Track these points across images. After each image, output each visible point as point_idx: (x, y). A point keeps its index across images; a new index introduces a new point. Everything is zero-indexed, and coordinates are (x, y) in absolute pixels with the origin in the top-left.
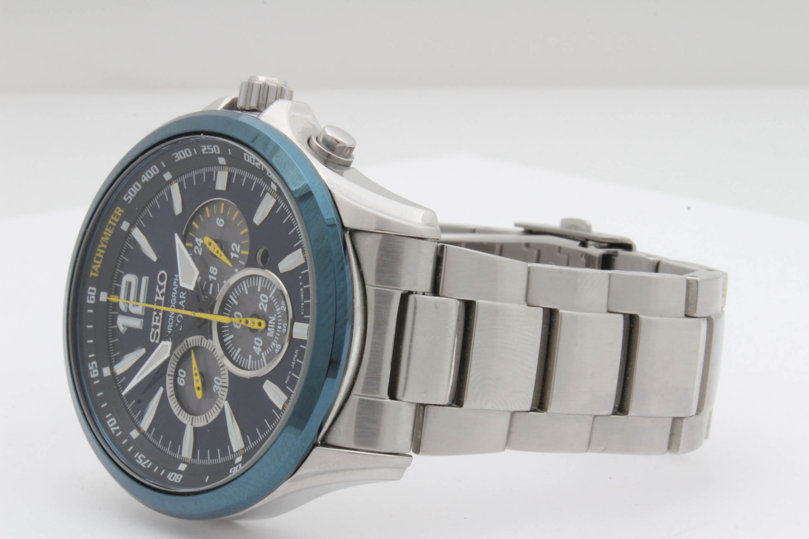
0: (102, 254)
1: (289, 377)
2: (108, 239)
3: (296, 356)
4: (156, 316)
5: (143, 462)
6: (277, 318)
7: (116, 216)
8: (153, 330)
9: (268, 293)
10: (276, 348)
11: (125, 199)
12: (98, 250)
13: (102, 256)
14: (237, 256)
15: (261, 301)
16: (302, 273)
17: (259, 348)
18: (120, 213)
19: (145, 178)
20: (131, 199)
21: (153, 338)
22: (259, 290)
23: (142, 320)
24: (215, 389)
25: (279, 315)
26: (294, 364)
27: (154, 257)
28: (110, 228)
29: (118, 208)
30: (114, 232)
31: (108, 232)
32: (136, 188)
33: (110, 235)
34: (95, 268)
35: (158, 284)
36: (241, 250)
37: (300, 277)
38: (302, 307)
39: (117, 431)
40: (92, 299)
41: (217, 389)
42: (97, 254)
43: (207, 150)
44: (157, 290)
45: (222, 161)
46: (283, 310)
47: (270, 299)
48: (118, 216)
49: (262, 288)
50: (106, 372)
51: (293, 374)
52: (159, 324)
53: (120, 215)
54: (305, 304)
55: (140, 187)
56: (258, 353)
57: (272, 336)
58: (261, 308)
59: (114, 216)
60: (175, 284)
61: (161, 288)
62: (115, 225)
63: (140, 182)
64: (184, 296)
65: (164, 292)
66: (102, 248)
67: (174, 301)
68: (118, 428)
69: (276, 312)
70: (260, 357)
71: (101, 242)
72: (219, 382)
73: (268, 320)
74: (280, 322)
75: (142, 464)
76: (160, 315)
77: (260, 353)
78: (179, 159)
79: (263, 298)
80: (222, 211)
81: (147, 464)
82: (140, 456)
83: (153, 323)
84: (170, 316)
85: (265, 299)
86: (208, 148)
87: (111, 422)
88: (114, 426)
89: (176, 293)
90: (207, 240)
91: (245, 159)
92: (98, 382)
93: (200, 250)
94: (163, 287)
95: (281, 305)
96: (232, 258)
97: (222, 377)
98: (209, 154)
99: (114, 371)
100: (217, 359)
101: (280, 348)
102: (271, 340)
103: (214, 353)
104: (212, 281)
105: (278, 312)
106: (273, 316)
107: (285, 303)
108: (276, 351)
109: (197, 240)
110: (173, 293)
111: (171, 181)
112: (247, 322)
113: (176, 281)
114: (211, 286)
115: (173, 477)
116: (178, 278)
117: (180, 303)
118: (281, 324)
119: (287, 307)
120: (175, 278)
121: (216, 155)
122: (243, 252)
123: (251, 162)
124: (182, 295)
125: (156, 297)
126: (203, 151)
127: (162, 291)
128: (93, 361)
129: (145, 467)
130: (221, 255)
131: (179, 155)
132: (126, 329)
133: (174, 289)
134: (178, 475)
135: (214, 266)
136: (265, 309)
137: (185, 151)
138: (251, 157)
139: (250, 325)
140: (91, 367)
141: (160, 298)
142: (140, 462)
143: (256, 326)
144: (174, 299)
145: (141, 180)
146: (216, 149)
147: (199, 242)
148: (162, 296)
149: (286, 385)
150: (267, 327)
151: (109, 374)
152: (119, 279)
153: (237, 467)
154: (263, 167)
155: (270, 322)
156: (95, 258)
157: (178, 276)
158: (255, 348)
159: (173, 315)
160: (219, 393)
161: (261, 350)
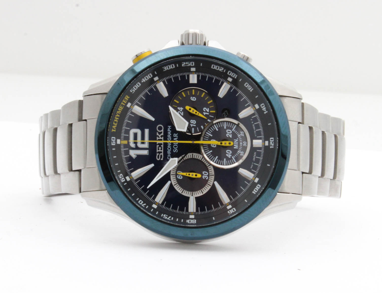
0: (117, 120)
1: (252, 165)
2: (120, 112)
3: (255, 155)
4: (158, 147)
5: (167, 218)
6: (239, 139)
7: (125, 100)
8: (158, 154)
9: (231, 129)
10: (241, 153)
11: (131, 91)
12: (115, 118)
13: (117, 121)
14: (208, 114)
15: (227, 133)
16: (252, 117)
17: (230, 155)
18: (128, 98)
19: (144, 80)
20: (134, 91)
21: (158, 158)
22: (225, 128)
23: (148, 150)
24: (204, 177)
26: (254, 159)
27: (153, 119)
28: (122, 106)
29: (127, 96)
30: (124, 108)
31: (121, 109)
32: (138, 85)
34: (114, 127)
35: (157, 131)
36: (209, 111)
37: (251, 120)
38: (255, 133)
39: (145, 206)
40: (114, 143)
41: (205, 177)
42: (115, 120)
43: (186, 65)
44: (158, 134)
45: (193, 69)
46: (242, 136)
47: (233, 132)
48: (126, 100)
49: (226, 127)
50: (128, 179)
51: (255, 164)
52: (162, 151)
53: (127, 99)
54: (257, 132)
55: (140, 85)
56: (230, 157)
57: (237, 148)
58: (228, 136)
60: (169, 130)
61: (160, 133)
62: (124, 104)
63: (141, 83)
64: (177, 135)
65: (163, 135)
66: (117, 117)
68: (145, 204)
69: (238, 137)
70: (231, 158)
71: (117, 114)
72: (206, 173)
73: (233, 141)
74: (241, 141)
75: (168, 219)
76: (162, 146)
77: (231, 157)
78: (166, 70)
79: (228, 131)
80: (193, 94)
81: (171, 218)
82: (164, 215)
83: (157, 151)
84: (168, 146)
85: (230, 132)
86: (187, 63)
87: (141, 202)
88: (143, 204)
89: (171, 135)
90: (187, 108)
91: (212, 67)
92: (126, 184)
93: (182, 113)
94: (161, 133)
95: (240, 134)
96: (205, 114)
97: (210, 171)
98: (186, 66)
99: (131, 178)
100: (205, 163)
101: (243, 153)
102: (237, 150)
103: (202, 160)
104: (193, 127)
105: (239, 137)
106: (237, 139)
107: (243, 133)
108: (241, 155)
109: (179, 108)
110: (168, 135)
111: (157, 81)
112: (221, 143)
113: (170, 129)
114: (193, 129)
115: (190, 221)
116: (170, 127)
117: (174, 139)
118: (242, 142)
119: (245, 134)
120: (169, 127)
121: (190, 67)
122: (211, 112)
123: (216, 69)
124: (175, 135)
125: (157, 137)
126: (183, 65)
127: (161, 135)
128: (121, 174)
129: (170, 220)
130: (198, 114)
131: (166, 68)
132: (136, 156)
133: (168, 133)
134: (193, 220)
135: (193, 120)
136: (231, 136)
137: (171, 65)
138: (217, 66)
139: (223, 144)
140: (120, 177)
141: (160, 138)
142: (166, 218)
143: (228, 145)
144: (170, 138)
145: (141, 81)
146: (192, 64)
147: (181, 109)
148: (161, 136)
149: (251, 169)
150: (234, 144)
151: (130, 180)
152: (127, 132)
153: (232, 210)
154: (225, 70)
155: (235, 142)
156: (114, 122)
157: (171, 126)
158: (227, 155)
159: (170, 146)
160: (207, 179)
161: (231, 155)
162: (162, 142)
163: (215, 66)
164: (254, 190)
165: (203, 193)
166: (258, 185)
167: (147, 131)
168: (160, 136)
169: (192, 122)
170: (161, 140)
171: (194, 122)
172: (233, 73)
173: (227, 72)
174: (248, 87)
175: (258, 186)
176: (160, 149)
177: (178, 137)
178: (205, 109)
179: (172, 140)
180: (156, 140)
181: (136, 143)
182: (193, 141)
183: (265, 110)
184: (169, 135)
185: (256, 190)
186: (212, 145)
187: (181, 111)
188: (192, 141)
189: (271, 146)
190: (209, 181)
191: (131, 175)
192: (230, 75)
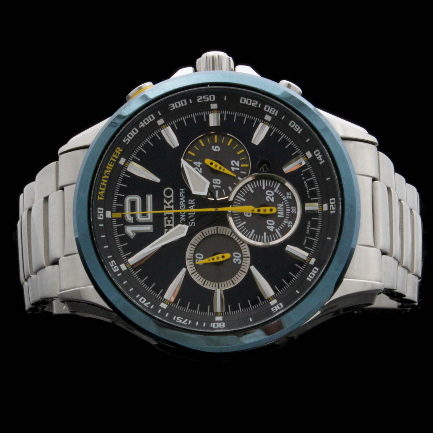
0: (105, 183)
1: (306, 240)
2: (110, 171)
3: (309, 226)
4: (167, 220)
5: (182, 321)
6: (284, 205)
7: (116, 154)
9: (273, 189)
10: (288, 224)
11: (124, 141)
12: (102, 180)
13: (105, 185)
14: (238, 169)
15: (267, 196)
16: (303, 171)
17: (272, 226)
18: (120, 151)
19: (142, 125)
20: (129, 141)
22: (264, 188)
23: (152, 225)
24: (235, 261)
25: (286, 202)
26: (308, 231)
27: (158, 180)
28: (112, 163)
29: (118, 148)
30: (115, 165)
31: (110, 166)
32: (134, 132)
33: (111, 169)
34: (101, 194)
35: (165, 198)
36: (240, 164)
37: (302, 174)
38: (308, 193)
39: (150, 305)
40: (101, 217)
41: (237, 261)
42: (102, 183)
43: (203, 99)
44: (165, 201)
45: (214, 106)
46: (289, 198)
47: (275, 193)
48: (118, 154)
49: (266, 187)
50: (123, 267)
51: (309, 238)
53: (119, 153)
54: (310, 191)
55: (137, 131)
56: (272, 230)
57: (283, 216)
58: (268, 200)
59: (115, 154)
60: (181, 195)
61: (168, 200)
62: (115, 161)
63: (138, 128)
64: (193, 202)
65: (173, 202)
66: (105, 179)
67: (183, 207)
68: (149, 303)
69: (283, 201)
70: (274, 232)
71: (104, 174)
72: (238, 255)
73: (277, 207)
74: (288, 206)
75: (183, 323)
76: (171, 218)
77: (274, 230)
78: (174, 108)
79: (269, 193)
80: (216, 141)
81: (187, 322)
82: (178, 318)
83: (166, 225)
84: (181, 218)
85: (271, 193)
86: (204, 98)
87: (142, 300)
88: (146, 302)
89: (184, 202)
90: (208, 161)
91: (241, 102)
92: (120, 274)
93: (200, 169)
94: (170, 199)
95: (286, 196)
96: (233, 170)
97: (243, 251)
98: (203, 102)
99: (128, 266)
100: (236, 239)
101: (292, 223)
102: (282, 219)
103: (232, 236)
104: (217, 189)
105: (285, 200)
106: (281, 204)
107: (290, 194)
108: (288, 226)
109: (195, 163)
110: (181, 202)
111: (162, 125)
112: (259, 211)
113: (183, 193)
114: (217, 192)
115: (216, 325)
116: (183, 191)
117: (190, 207)
118: (289, 208)
119: (293, 196)
120: (181, 191)
121: (210, 103)
122: (242, 166)
123: (247, 103)
124: (190, 202)
125: (165, 206)
126: (198, 101)
127: (170, 202)
128: (112, 260)
129: (186, 324)
130: (224, 170)
131: (175, 105)
132: (135, 234)
133: (181, 199)
134: (220, 324)
135: (216, 179)
136: (272, 200)
137: (181, 101)
138: (248, 99)
139: (262, 212)
140: (112, 264)
141: (169, 207)
142: (180, 321)
143: (268, 212)
144: (183, 206)
145: (139, 126)
146: (212, 98)
147: (198, 164)
148: (171, 204)
149: (304, 246)
150: (277, 211)
151: (126, 269)
152: (121, 200)
153: (277, 306)
154: (260, 105)
155: (279, 208)
156: (101, 186)
157: (184, 189)
158: (268, 227)
159: (184, 217)
160: (239, 263)
161: (274, 228)
162: (172, 212)
163: (245, 99)
164: (310, 276)
165: (234, 284)
166: (315, 268)
167: (149, 198)
168: (168, 204)
169: (215, 181)
170: (171, 209)
171: (218, 182)
172: (272, 108)
173: (263, 107)
174: (294, 127)
175: (315, 270)
176: (169, 223)
177: (195, 204)
178: (234, 163)
179: (187, 208)
180: (163, 209)
181: (134, 216)
182: (216, 208)
183: (321, 159)
184: (183, 202)
185: (312, 275)
186: (246, 214)
187: (199, 166)
188: (214, 208)
189: (332, 210)
190: (242, 267)
191: (128, 262)
192: (268, 111)
